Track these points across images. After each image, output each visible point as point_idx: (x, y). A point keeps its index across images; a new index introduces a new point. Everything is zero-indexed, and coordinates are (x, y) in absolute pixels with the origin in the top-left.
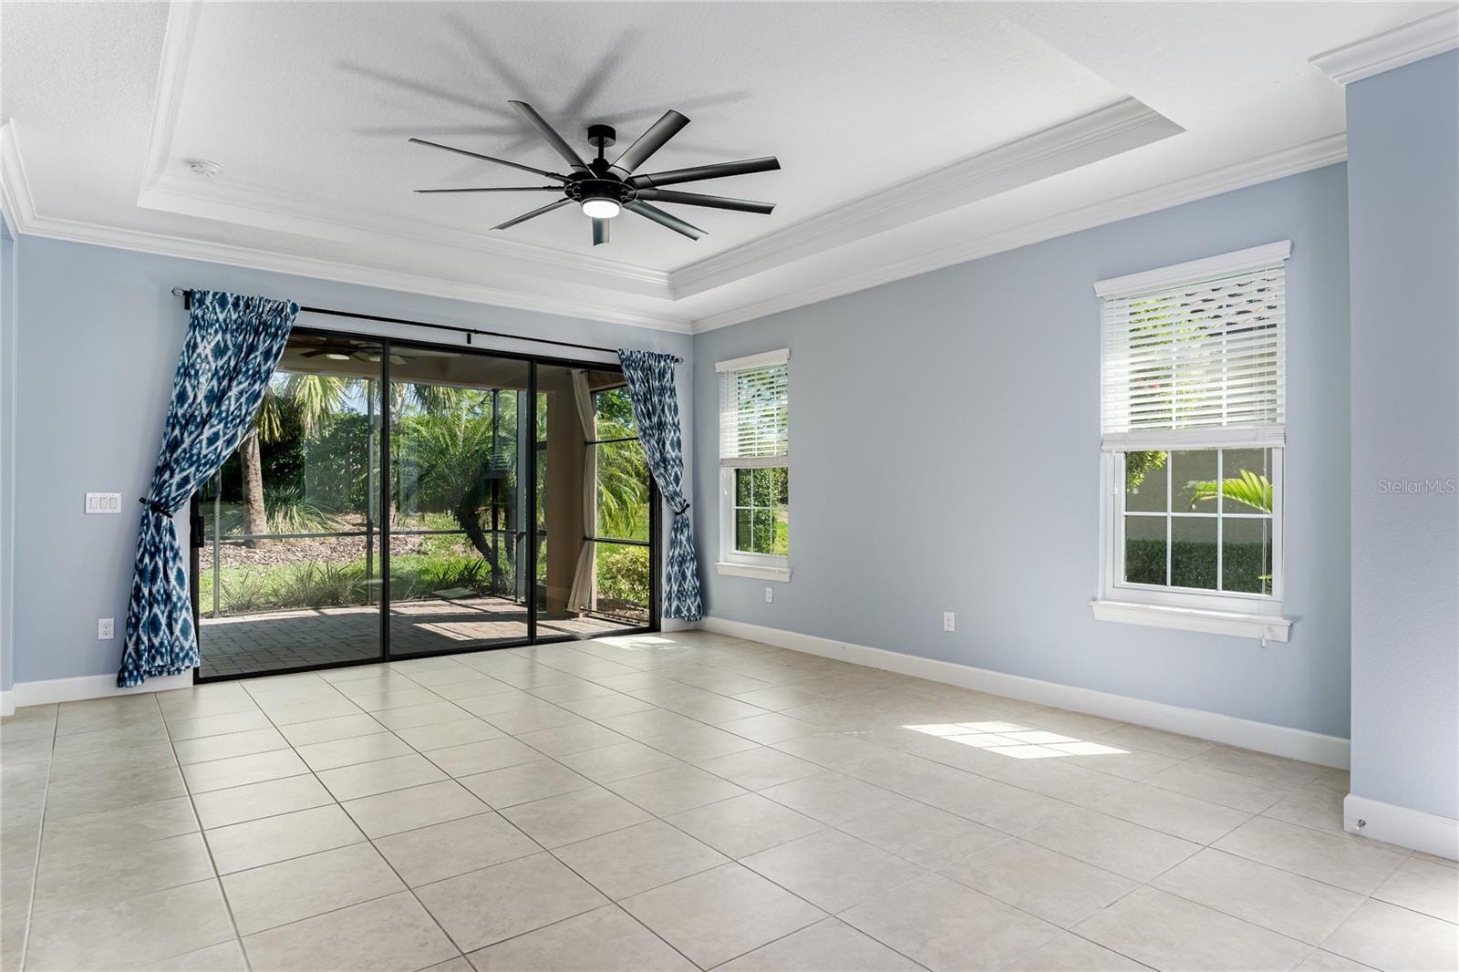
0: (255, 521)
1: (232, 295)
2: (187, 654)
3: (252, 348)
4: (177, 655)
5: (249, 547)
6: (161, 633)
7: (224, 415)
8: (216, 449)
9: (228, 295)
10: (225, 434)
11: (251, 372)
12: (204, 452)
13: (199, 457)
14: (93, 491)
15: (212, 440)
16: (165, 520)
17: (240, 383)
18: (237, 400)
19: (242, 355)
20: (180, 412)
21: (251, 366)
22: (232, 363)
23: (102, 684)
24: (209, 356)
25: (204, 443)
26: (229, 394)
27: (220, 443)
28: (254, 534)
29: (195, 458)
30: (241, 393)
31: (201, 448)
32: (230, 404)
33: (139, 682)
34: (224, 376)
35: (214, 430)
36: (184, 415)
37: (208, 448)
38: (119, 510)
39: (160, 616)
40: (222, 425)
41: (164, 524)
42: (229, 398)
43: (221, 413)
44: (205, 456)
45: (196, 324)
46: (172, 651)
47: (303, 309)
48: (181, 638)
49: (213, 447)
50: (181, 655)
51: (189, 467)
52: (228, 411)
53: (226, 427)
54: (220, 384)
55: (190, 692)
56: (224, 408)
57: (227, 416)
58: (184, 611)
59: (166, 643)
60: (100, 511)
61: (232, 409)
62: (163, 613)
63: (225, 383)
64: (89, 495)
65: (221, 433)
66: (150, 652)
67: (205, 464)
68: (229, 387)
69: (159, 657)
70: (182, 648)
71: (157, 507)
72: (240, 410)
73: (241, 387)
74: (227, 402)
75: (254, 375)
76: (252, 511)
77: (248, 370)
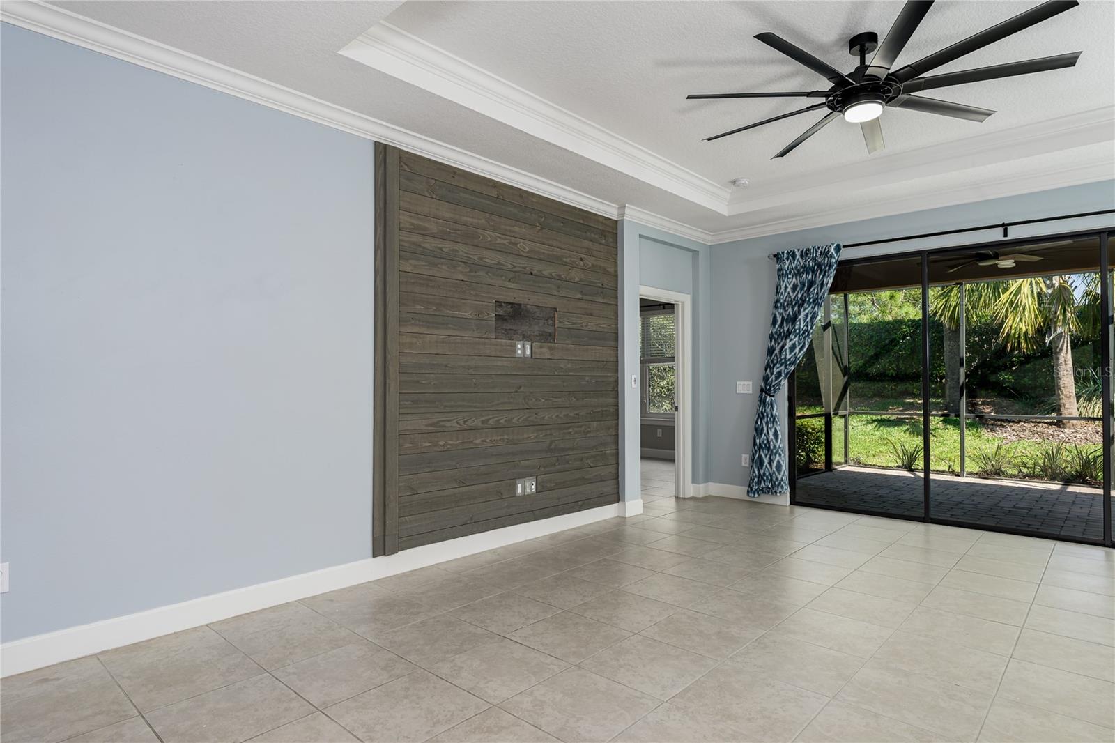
0: (1064, 405)
1: (798, 250)
2: (780, 483)
3: (811, 283)
4: (775, 483)
5: (1059, 427)
6: (764, 467)
7: (797, 331)
8: (795, 354)
9: (796, 250)
10: (799, 344)
11: (811, 300)
12: (788, 357)
13: (785, 360)
14: (740, 381)
15: (792, 349)
16: (768, 399)
17: (806, 309)
18: (805, 320)
19: (805, 289)
20: (774, 330)
21: (811, 296)
22: (800, 295)
23: (739, 491)
24: (790, 293)
25: (788, 351)
26: (800, 317)
27: (797, 350)
28: (1063, 416)
29: (783, 361)
30: (807, 316)
31: (786, 354)
32: (800, 324)
33: (756, 495)
34: (795, 304)
35: (793, 342)
36: (776, 332)
37: (790, 354)
38: (751, 392)
39: (764, 457)
40: (797, 338)
41: (767, 400)
42: (800, 320)
43: (795, 330)
44: (789, 359)
45: (781, 274)
46: (771, 479)
47: (844, 247)
48: (776, 473)
49: (793, 353)
50: (777, 483)
51: (781, 366)
52: (799, 328)
53: (799, 339)
54: (793, 309)
55: (788, 508)
56: (797, 327)
57: (800, 332)
58: (777, 455)
59: (767, 474)
60: (742, 392)
61: (802, 327)
62: (766, 455)
63: (796, 308)
64: (738, 383)
65: (797, 343)
66: (759, 478)
67: (789, 364)
68: (799, 312)
69: (763, 482)
70: (777, 479)
71: (766, 391)
72: (807, 326)
73: (806, 311)
74: (798, 323)
75: (814, 301)
76: (1061, 396)
77: (810, 299)
